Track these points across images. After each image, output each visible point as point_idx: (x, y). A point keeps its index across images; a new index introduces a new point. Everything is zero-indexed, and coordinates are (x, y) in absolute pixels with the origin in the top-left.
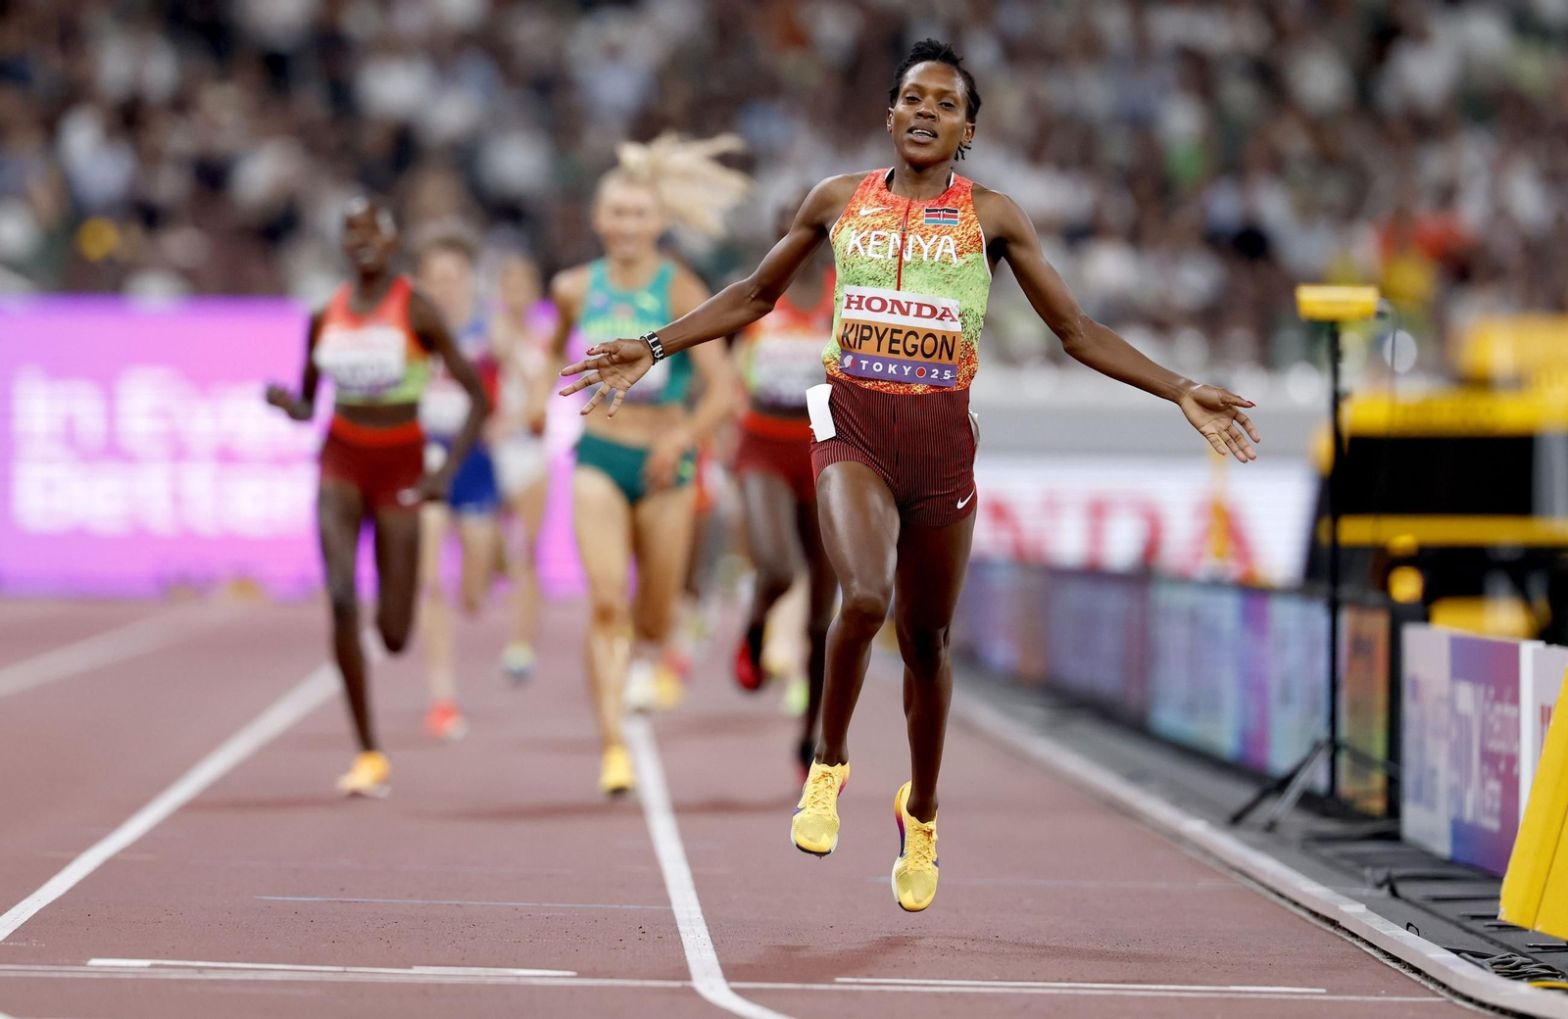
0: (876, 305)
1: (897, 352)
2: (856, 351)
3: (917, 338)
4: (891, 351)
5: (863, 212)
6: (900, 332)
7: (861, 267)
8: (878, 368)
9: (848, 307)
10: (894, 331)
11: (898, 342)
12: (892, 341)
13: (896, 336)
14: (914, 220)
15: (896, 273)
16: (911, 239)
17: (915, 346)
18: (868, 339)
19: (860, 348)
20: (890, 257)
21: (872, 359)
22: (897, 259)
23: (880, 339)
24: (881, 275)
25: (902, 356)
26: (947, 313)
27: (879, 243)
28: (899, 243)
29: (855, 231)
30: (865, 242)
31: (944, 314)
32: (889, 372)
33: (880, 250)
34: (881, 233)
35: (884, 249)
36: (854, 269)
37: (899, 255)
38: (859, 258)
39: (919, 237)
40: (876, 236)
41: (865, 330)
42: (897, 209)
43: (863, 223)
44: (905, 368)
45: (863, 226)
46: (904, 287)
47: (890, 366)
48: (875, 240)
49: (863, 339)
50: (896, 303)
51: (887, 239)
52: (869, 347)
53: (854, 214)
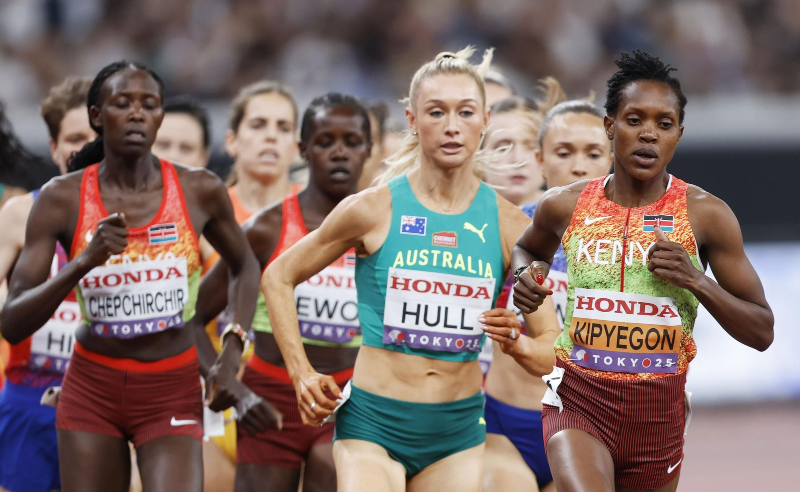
0: (604, 305)
1: (625, 347)
2: (589, 347)
3: (642, 333)
4: (619, 346)
5: (588, 222)
6: (626, 329)
7: (589, 273)
8: (608, 361)
9: (580, 307)
10: (621, 328)
11: (625, 337)
12: (620, 337)
13: (623, 333)
14: (634, 228)
15: (619, 276)
16: (631, 245)
17: (640, 341)
18: (598, 335)
19: (591, 344)
20: (613, 262)
21: (603, 354)
22: (620, 264)
23: (609, 336)
24: (606, 279)
25: (630, 350)
26: (667, 311)
27: (604, 250)
28: (621, 249)
29: (582, 240)
30: (591, 251)
31: (664, 312)
32: (619, 364)
33: (605, 257)
34: (606, 241)
35: (609, 255)
36: (583, 274)
37: (622, 260)
38: (587, 265)
39: (638, 244)
40: (601, 244)
41: (595, 328)
42: (618, 217)
43: (589, 231)
44: (632, 360)
45: (589, 234)
46: (627, 288)
47: (619, 359)
48: (601, 248)
49: (593, 335)
50: (621, 303)
51: (610, 246)
52: (600, 343)
53: (580, 223)
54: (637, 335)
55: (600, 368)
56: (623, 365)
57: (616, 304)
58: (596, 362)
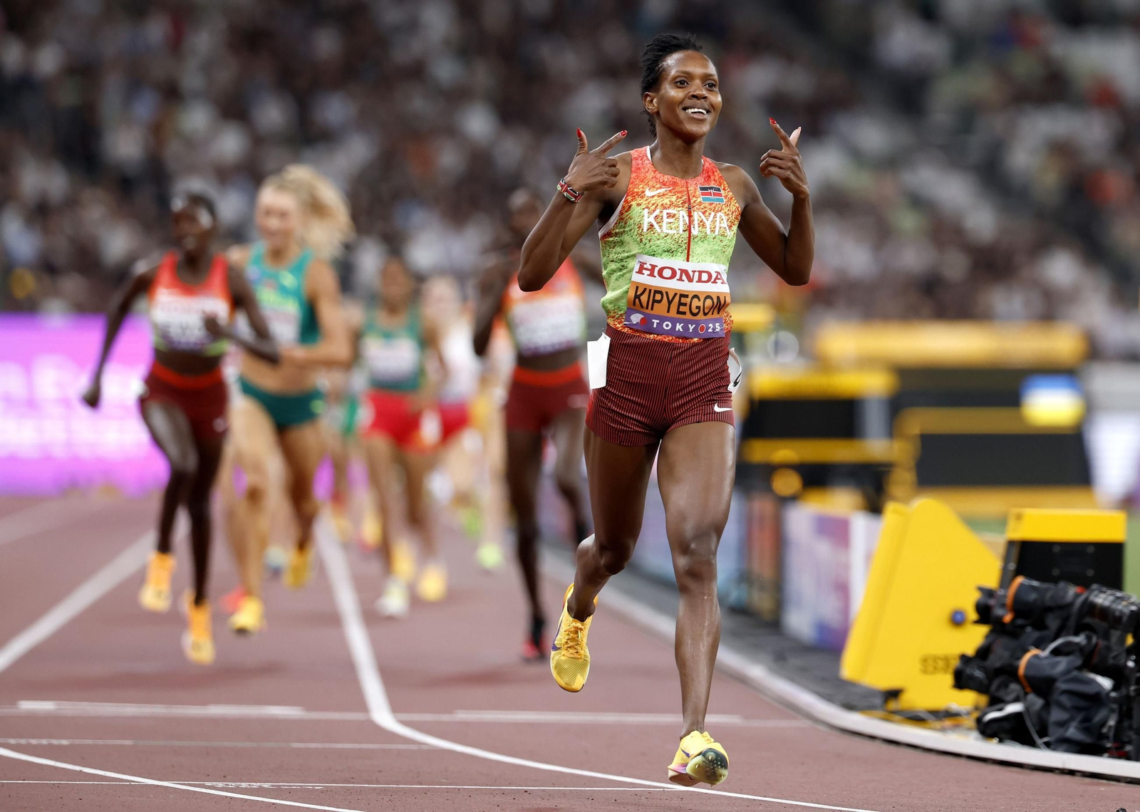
0: (667, 273)
1: (684, 313)
2: (649, 311)
3: (699, 300)
4: (679, 312)
5: (648, 193)
6: (686, 296)
7: (658, 242)
8: (667, 326)
9: (640, 272)
10: (682, 296)
11: (685, 305)
12: (680, 304)
13: (683, 300)
14: (695, 199)
15: (686, 245)
16: (696, 215)
17: (698, 307)
18: (659, 302)
19: (652, 309)
20: (681, 232)
21: (663, 319)
22: (687, 232)
23: (670, 302)
24: (674, 247)
25: (688, 316)
26: (719, 277)
27: (671, 220)
28: (687, 219)
29: (646, 210)
30: (659, 220)
31: (717, 278)
32: (677, 330)
33: (673, 226)
34: (671, 211)
35: (676, 225)
36: (651, 243)
37: (689, 229)
38: (656, 234)
39: (701, 214)
40: (667, 214)
41: (657, 295)
42: (678, 189)
43: (652, 202)
44: (690, 325)
45: (653, 204)
46: (693, 257)
47: (678, 324)
48: (668, 218)
49: (654, 301)
50: (684, 272)
51: (677, 216)
52: (660, 309)
53: (642, 195)
54: (696, 303)
55: (659, 331)
56: (681, 330)
57: (679, 272)
58: (655, 326)
